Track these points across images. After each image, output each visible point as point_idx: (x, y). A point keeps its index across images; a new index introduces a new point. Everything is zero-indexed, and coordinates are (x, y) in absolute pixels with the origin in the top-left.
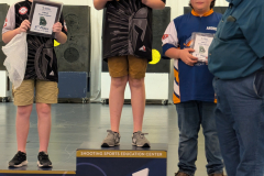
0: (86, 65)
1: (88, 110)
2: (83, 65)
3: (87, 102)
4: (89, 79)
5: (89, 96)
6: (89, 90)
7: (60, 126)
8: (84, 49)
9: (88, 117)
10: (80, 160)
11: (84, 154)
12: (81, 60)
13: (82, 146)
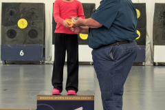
0: (43, 40)
1: (44, 69)
2: (40, 40)
3: (43, 63)
4: (44, 49)
5: (45, 60)
6: (44, 56)
7: (27, 79)
8: (41, 30)
9: (44, 73)
10: (39, 102)
11: (41, 98)
12: (39, 37)
13: (40, 93)
